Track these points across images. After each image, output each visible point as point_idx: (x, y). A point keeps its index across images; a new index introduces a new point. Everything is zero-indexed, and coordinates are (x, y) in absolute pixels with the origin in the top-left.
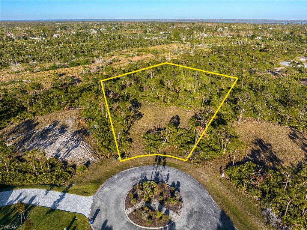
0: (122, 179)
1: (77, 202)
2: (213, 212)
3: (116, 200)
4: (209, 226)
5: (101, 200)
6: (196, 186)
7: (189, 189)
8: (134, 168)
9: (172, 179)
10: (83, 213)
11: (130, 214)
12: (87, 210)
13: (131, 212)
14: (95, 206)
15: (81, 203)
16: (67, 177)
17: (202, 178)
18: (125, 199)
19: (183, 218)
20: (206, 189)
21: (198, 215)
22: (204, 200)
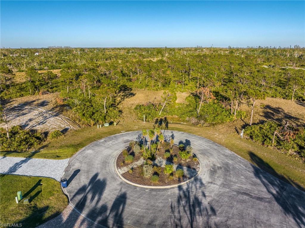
0: (110, 142)
1: (44, 166)
2: (244, 167)
3: (102, 161)
4: (244, 180)
5: (81, 162)
6: (211, 145)
7: (203, 147)
8: (126, 133)
9: (178, 140)
10: (52, 177)
11: (124, 173)
12: (58, 173)
13: (126, 171)
14: (71, 169)
15: (50, 166)
16: (34, 142)
17: (216, 138)
18: (115, 159)
19: (204, 174)
20: (225, 147)
21: (224, 170)
22: (226, 156)
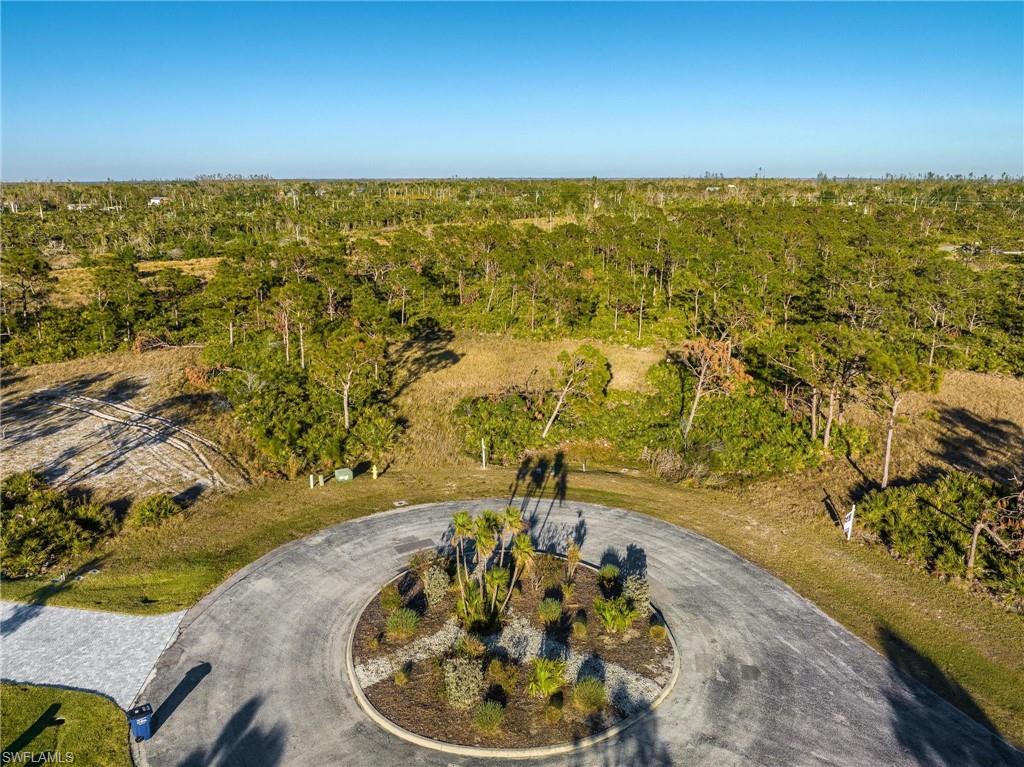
0: (346, 547)
1: (86, 641)
2: (849, 670)
3: (303, 628)
4: (846, 733)
5: (224, 630)
6: (725, 567)
7: (692, 578)
8: (412, 508)
9: (601, 544)
10: (107, 690)
11: (376, 686)
12: (132, 676)
13: (385, 676)
14: (183, 657)
15: (108, 643)
16: (71, 540)
17: (748, 536)
18: (353, 620)
19: (688, 700)
20: (781, 578)
21: (766, 683)
22: (782, 619)
